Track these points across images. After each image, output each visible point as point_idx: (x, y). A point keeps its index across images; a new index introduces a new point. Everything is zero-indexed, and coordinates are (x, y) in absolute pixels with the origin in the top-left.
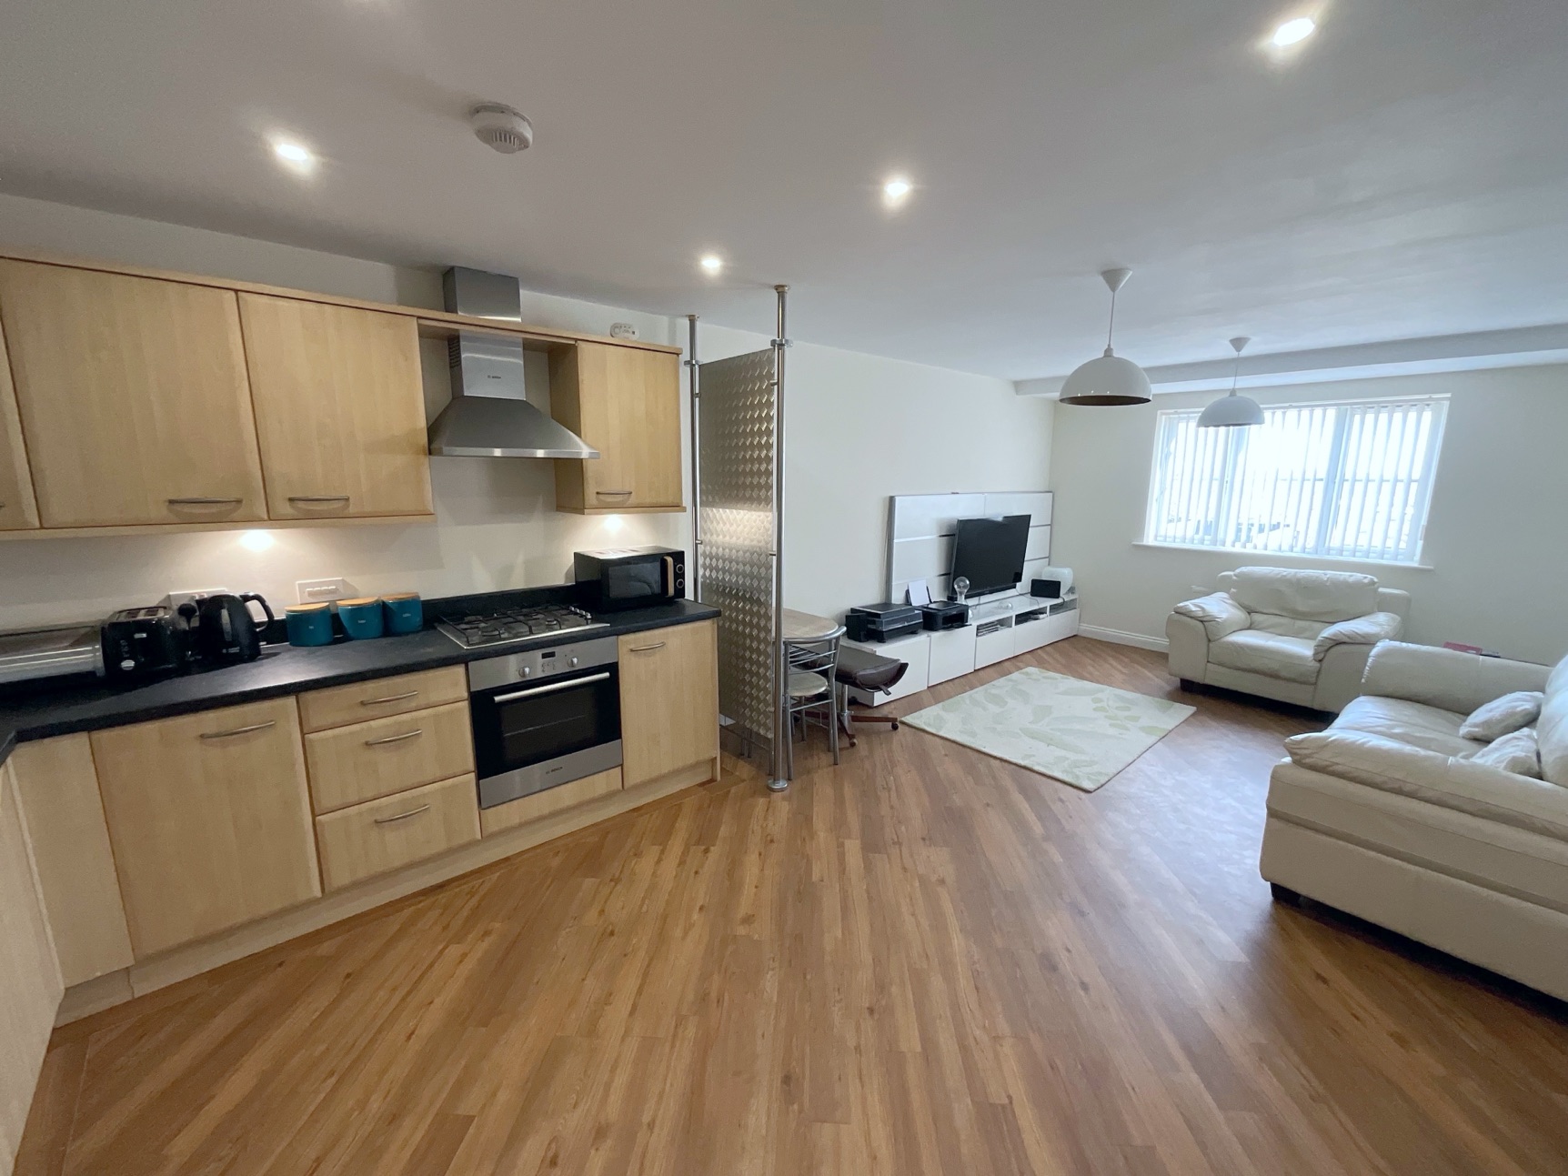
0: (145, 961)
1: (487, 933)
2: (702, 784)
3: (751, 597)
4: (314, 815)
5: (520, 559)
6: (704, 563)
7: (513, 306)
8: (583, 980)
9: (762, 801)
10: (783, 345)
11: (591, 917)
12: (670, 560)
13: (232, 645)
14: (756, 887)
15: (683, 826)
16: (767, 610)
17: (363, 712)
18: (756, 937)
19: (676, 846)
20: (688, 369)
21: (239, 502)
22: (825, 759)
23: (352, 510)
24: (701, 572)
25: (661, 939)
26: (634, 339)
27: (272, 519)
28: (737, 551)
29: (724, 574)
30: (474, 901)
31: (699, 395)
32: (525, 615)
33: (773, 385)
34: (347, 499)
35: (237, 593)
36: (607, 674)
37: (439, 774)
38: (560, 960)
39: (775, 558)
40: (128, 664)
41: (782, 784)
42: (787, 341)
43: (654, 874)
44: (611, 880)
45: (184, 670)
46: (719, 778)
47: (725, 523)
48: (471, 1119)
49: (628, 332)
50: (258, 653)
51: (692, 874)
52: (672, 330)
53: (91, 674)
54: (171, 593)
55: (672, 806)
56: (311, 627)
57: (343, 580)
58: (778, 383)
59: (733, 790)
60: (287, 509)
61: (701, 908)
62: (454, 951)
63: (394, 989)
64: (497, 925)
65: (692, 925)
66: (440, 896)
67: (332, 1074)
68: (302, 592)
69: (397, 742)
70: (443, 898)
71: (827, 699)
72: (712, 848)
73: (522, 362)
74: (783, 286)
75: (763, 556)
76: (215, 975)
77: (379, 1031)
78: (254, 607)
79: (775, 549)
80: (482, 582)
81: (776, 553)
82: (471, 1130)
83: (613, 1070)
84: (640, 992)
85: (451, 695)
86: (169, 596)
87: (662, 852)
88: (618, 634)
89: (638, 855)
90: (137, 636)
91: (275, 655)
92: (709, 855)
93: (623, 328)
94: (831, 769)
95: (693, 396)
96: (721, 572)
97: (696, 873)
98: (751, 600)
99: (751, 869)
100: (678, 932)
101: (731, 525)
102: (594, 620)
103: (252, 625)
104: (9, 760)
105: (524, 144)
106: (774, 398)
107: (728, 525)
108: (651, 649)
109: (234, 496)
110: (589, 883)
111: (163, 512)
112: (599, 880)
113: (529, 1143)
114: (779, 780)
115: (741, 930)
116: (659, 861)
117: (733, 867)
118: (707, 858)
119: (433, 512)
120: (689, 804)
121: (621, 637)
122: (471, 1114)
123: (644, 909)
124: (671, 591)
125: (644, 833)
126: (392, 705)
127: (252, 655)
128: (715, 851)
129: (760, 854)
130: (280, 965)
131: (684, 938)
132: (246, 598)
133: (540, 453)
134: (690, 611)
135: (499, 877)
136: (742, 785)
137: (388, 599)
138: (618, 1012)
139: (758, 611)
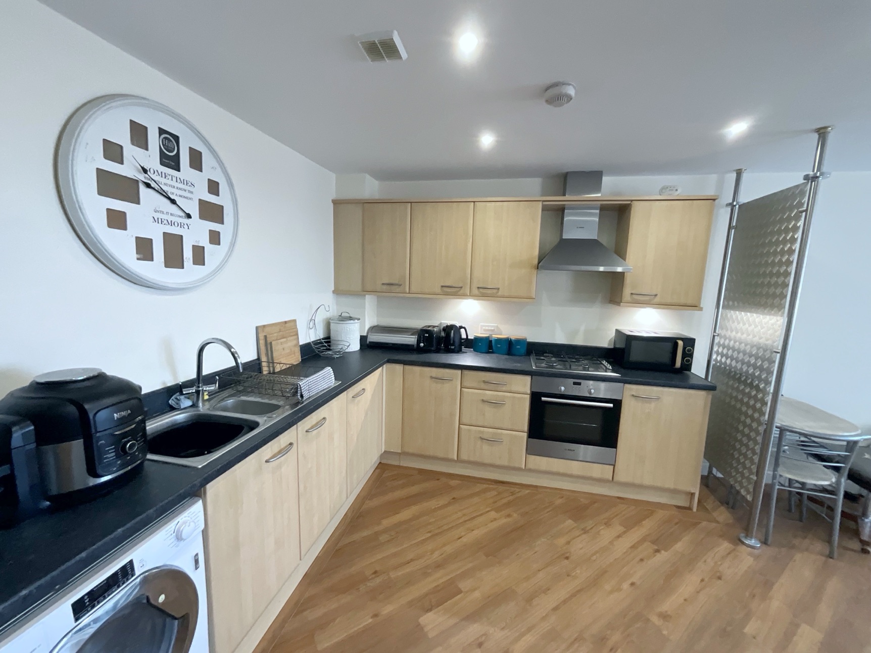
0: (404, 454)
1: (509, 516)
2: (678, 507)
3: (751, 383)
4: (459, 424)
5: (583, 328)
6: (718, 351)
7: (598, 188)
8: (539, 570)
9: (725, 546)
10: (817, 177)
11: (562, 541)
12: (680, 343)
13: (453, 345)
14: (685, 600)
15: (647, 526)
16: (764, 395)
17: (483, 386)
18: (665, 632)
19: (635, 535)
20: (729, 209)
21: (462, 287)
22: (819, 546)
23: (500, 293)
24: (714, 357)
25: (595, 582)
26: (675, 195)
27: (472, 296)
28: (746, 345)
29: (732, 361)
30: (511, 498)
31: (736, 228)
32: (576, 359)
33: (802, 212)
34: (499, 289)
35: (458, 325)
36: (611, 405)
37: (510, 427)
38: (534, 552)
39: (778, 355)
40: (422, 345)
41: (752, 542)
42: (822, 174)
43: (611, 543)
44: (583, 529)
45: (438, 351)
46: (695, 510)
47: (744, 324)
48: (460, 592)
49: (672, 190)
50: (461, 351)
51: (638, 559)
52: (720, 184)
53: (413, 345)
54: (442, 322)
55: (647, 509)
56: (480, 344)
57: (497, 326)
58: (806, 211)
59: (704, 524)
60: (476, 291)
61: (633, 584)
62: (493, 514)
63: (464, 515)
64: (515, 515)
65: (619, 590)
66: (500, 487)
67: (430, 532)
68: (481, 329)
69: (496, 404)
70: (501, 488)
71: (833, 495)
72: (663, 552)
73: (598, 220)
74: (826, 128)
75: (768, 352)
76: (421, 471)
77: (452, 527)
78: (463, 331)
79: (780, 347)
80: (559, 338)
81: (780, 351)
82: (459, 596)
83: (529, 630)
84: (565, 602)
85: (521, 389)
86: (441, 323)
87: (625, 532)
88: (625, 382)
89: (608, 524)
90: (425, 335)
91: (466, 352)
92: (658, 555)
93: (669, 188)
94: (824, 558)
95: (730, 228)
96: (729, 359)
97: (642, 560)
98: (751, 385)
99: (688, 584)
100: (608, 587)
101: (750, 325)
102: (613, 371)
103: (461, 339)
104: (385, 366)
105: (570, 98)
106: (801, 223)
107: (747, 325)
108: (648, 399)
109: (460, 286)
110: (569, 522)
111: (438, 290)
112: (576, 525)
113: (475, 625)
114: (751, 538)
115: (655, 619)
116: (619, 537)
117: (673, 575)
118: (655, 555)
119: (534, 297)
120: (660, 514)
121: (627, 386)
122: (462, 589)
123: (594, 558)
124: (678, 364)
125: (617, 515)
126: (496, 387)
127: (459, 351)
128: (664, 555)
129: (702, 580)
130: (438, 480)
131: (611, 592)
132: (461, 327)
133: (601, 269)
134: (693, 381)
135: (528, 493)
136: (714, 525)
137: (513, 337)
138: (547, 602)
139: (756, 396)
